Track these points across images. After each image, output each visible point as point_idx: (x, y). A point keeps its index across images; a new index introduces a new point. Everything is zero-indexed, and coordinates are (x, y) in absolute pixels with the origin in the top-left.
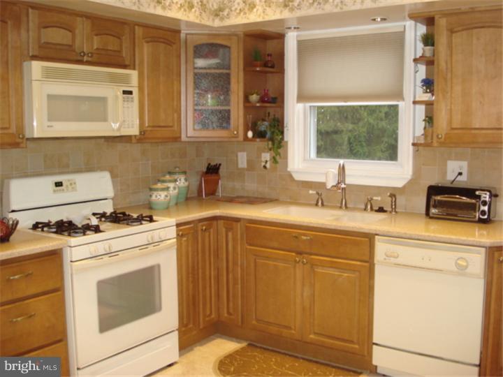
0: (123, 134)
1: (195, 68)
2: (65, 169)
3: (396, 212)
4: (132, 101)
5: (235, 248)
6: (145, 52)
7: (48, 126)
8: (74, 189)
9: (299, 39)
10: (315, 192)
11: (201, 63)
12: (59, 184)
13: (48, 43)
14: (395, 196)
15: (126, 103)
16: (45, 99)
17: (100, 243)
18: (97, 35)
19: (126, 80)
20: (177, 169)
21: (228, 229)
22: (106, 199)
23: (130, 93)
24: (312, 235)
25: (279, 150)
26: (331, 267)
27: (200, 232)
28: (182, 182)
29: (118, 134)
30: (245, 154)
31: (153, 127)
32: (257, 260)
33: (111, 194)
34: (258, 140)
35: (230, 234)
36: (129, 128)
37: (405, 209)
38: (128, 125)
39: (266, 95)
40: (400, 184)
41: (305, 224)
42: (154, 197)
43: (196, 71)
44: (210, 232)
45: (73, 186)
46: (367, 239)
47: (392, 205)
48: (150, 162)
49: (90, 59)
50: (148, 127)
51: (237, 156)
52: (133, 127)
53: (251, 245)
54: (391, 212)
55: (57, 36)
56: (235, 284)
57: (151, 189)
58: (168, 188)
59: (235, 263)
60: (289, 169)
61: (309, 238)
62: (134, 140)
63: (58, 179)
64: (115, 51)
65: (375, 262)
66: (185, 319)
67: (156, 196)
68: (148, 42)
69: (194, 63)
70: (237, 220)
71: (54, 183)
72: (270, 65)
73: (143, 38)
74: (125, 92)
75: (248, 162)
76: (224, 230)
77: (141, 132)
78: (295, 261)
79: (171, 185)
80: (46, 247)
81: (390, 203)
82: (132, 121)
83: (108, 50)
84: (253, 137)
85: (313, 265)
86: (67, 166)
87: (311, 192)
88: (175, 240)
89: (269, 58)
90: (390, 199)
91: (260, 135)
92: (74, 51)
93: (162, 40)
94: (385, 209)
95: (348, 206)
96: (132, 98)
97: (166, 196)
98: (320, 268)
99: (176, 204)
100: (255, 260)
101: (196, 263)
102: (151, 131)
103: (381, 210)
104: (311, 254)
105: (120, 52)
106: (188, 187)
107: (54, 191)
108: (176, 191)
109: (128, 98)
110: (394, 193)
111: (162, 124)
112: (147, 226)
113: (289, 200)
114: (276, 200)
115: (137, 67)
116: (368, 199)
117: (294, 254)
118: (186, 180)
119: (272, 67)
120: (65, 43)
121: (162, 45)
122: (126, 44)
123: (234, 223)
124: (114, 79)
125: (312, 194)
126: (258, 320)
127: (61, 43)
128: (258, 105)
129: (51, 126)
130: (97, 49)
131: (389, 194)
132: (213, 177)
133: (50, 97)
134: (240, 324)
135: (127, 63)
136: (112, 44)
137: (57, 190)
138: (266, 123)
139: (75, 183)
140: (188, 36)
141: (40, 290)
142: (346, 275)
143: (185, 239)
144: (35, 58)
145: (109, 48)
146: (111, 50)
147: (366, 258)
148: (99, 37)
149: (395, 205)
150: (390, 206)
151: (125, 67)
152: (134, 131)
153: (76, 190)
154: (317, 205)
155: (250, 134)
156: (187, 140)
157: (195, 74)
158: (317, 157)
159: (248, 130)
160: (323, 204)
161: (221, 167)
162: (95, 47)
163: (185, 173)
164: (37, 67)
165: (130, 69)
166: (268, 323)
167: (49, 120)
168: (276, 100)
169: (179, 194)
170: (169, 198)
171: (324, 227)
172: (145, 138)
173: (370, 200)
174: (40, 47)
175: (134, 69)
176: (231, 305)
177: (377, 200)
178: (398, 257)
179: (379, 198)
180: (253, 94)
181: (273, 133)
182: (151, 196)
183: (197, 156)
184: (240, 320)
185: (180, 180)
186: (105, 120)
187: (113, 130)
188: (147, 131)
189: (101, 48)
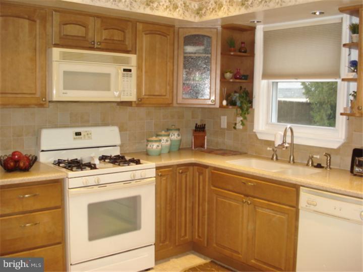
0: (122, 100)
1: (186, 53)
2: (86, 123)
3: (330, 168)
4: (131, 77)
5: (204, 188)
6: (144, 41)
7: (63, 93)
8: (90, 138)
9: (266, 30)
10: (271, 149)
11: (190, 49)
12: (78, 134)
13: (67, 35)
14: (330, 155)
15: (126, 78)
16: (62, 74)
17: (92, 177)
18: (105, 29)
19: (127, 61)
20: (173, 127)
21: (200, 174)
22: (115, 146)
23: (130, 70)
24: (256, 182)
25: (246, 115)
26: (268, 209)
27: (178, 174)
28: (175, 136)
29: (119, 100)
30: (226, 117)
31: (149, 95)
32: (218, 198)
33: (118, 142)
34: (230, 107)
35: (201, 177)
36: (127, 96)
37: (340, 166)
38: (127, 93)
39: (238, 73)
40: (335, 146)
41: (251, 174)
42: (149, 147)
43: (186, 55)
44: (186, 175)
45: (90, 135)
46: (294, 189)
47: (327, 163)
48: (153, 121)
49: (99, 46)
50: (145, 95)
51: (220, 119)
52: (131, 95)
53: (214, 186)
54: (326, 168)
55: (74, 30)
56: (204, 215)
57: (148, 141)
58: (160, 141)
59: (204, 200)
60: (254, 131)
61: (252, 184)
62: (134, 105)
63: (78, 130)
64: (119, 41)
65: (300, 207)
66: (162, 237)
67: (150, 146)
68: (146, 34)
69: (184, 49)
70: (206, 167)
71: (74, 133)
72: (243, 51)
73: (143, 31)
74: (125, 70)
75: (228, 123)
76: (197, 173)
77: (138, 99)
78: (243, 201)
79: (165, 138)
80: (50, 177)
81: (326, 161)
82: (131, 91)
83: (114, 40)
84: (227, 105)
85: (255, 206)
86: (88, 121)
87: (268, 149)
88: (155, 178)
89: (243, 45)
90: (326, 157)
91: (232, 103)
92: (88, 41)
93: (159, 33)
94: (322, 165)
95: (295, 161)
96: (131, 74)
97: (158, 146)
98: (260, 208)
99: (169, 152)
100: (217, 197)
101: (174, 196)
102: (147, 98)
103: (319, 166)
104: (255, 197)
105: (124, 41)
106: (181, 140)
107: (74, 139)
108: (169, 143)
109: (127, 74)
110: (329, 153)
111: (157, 94)
112: (133, 166)
113: (254, 154)
114: (246, 153)
115: (137, 52)
116: (309, 156)
117: (242, 196)
118: (179, 135)
119: (245, 52)
120: (80, 35)
121: (158, 37)
122: (129, 36)
123: (204, 169)
124: (116, 61)
125: (270, 150)
126: (216, 244)
127: (76, 35)
128: (231, 80)
129: (66, 93)
130: (105, 39)
131: (324, 154)
132: (201, 134)
133: (65, 73)
134: (206, 245)
135: (129, 49)
136: (117, 36)
137: (77, 138)
138: (237, 95)
139: (91, 134)
140: (180, 30)
141: (44, 207)
142: (278, 216)
143: (164, 178)
144: (56, 45)
145: (115, 39)
146: (116, 40)
147: (294, 204)
148: (106, 31)
149: (330, 162)
150: (326, 163)
151: (128, 52)
152: (133, 98)
153: (91, 139)
154: (272, 159)
155: (225, 103)
156: (177, 105)
157: (185, 57)
158: (278, 122)
159: (223, 100)
160: (277, 159)
161: (206, 126)
162: (103, 38)
163: (179, 130)
164: (56, 52)
165: (132, 54)
166: (224, 248)
167: (64, 89)
168: (248, 77)
169: (171, 145)
170: (160, 147)
171: (264, 176)
172: (142, 104)
173: (311, 158)
174: (60, 38)
175: (135, 54)
176: (200, 230)
177: (317, 158)
178: (315, 205)
179: (318, 157)
180: (227, 73)
181: (242, 102)
182: (147, 145)
183: (193, 118)
184: (206, 242)
185: (174, 135)
186: (109, 89)
187: (115, 97)
188: (143, 98)
189: (108, 38)
